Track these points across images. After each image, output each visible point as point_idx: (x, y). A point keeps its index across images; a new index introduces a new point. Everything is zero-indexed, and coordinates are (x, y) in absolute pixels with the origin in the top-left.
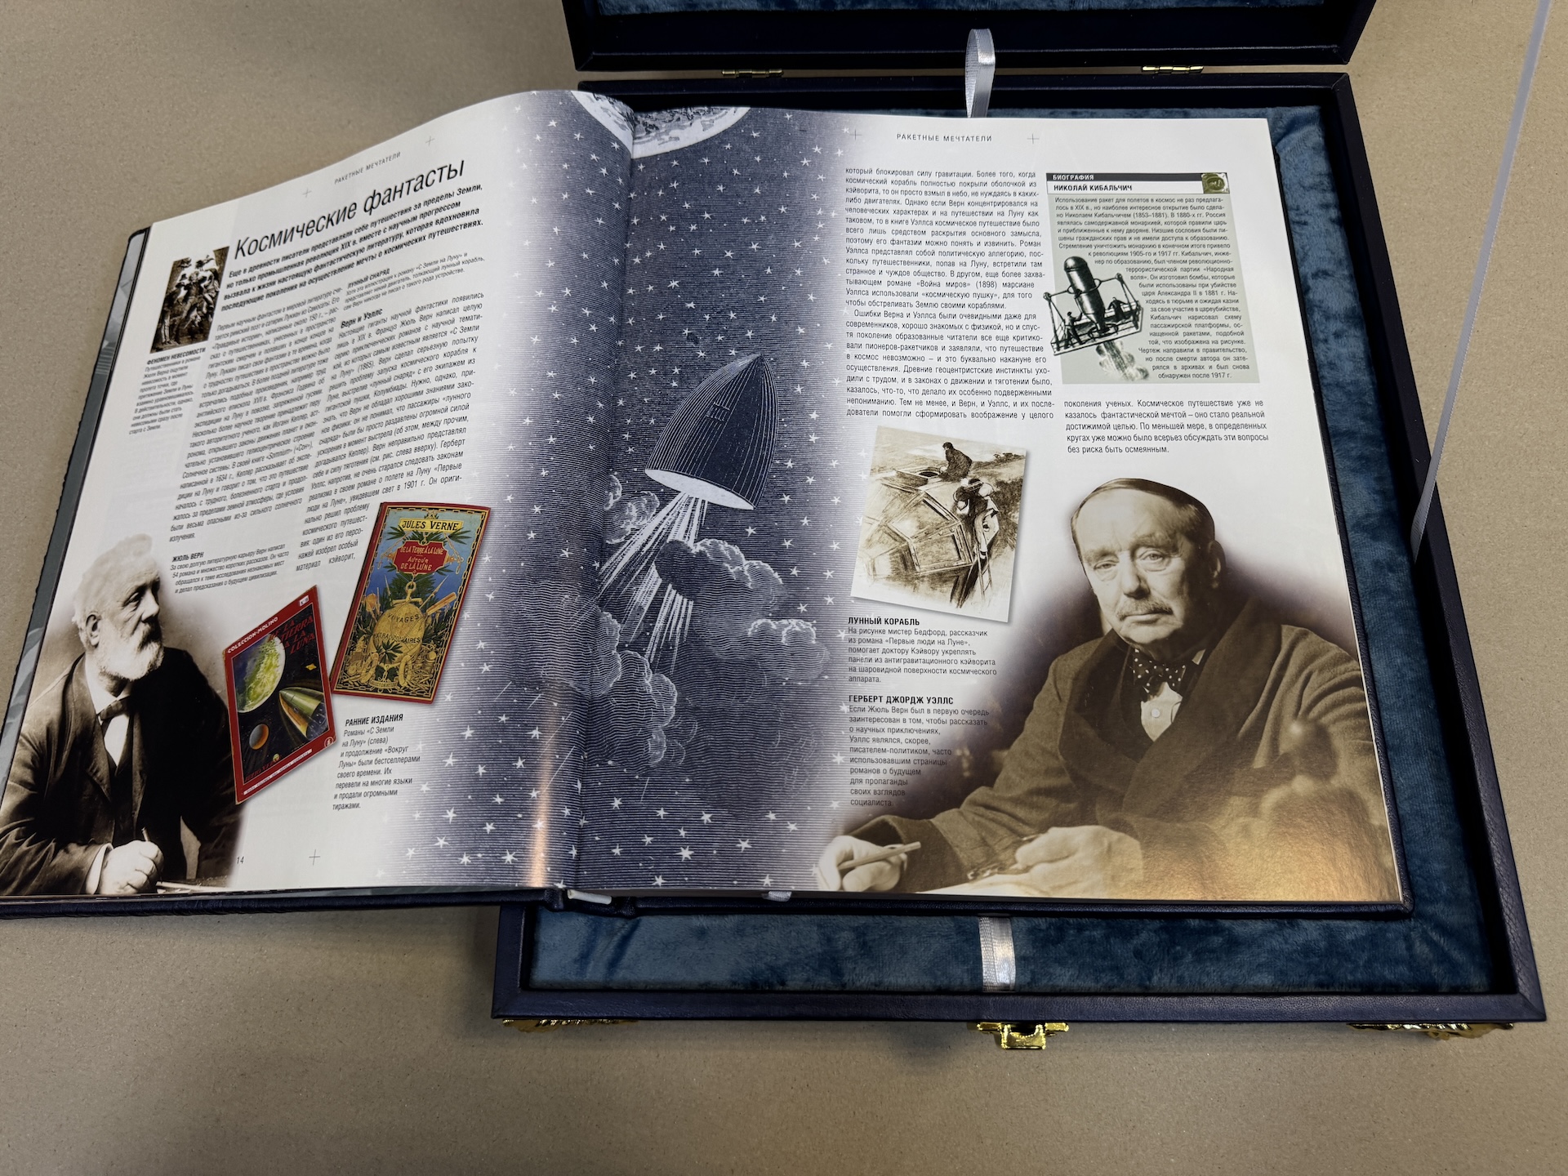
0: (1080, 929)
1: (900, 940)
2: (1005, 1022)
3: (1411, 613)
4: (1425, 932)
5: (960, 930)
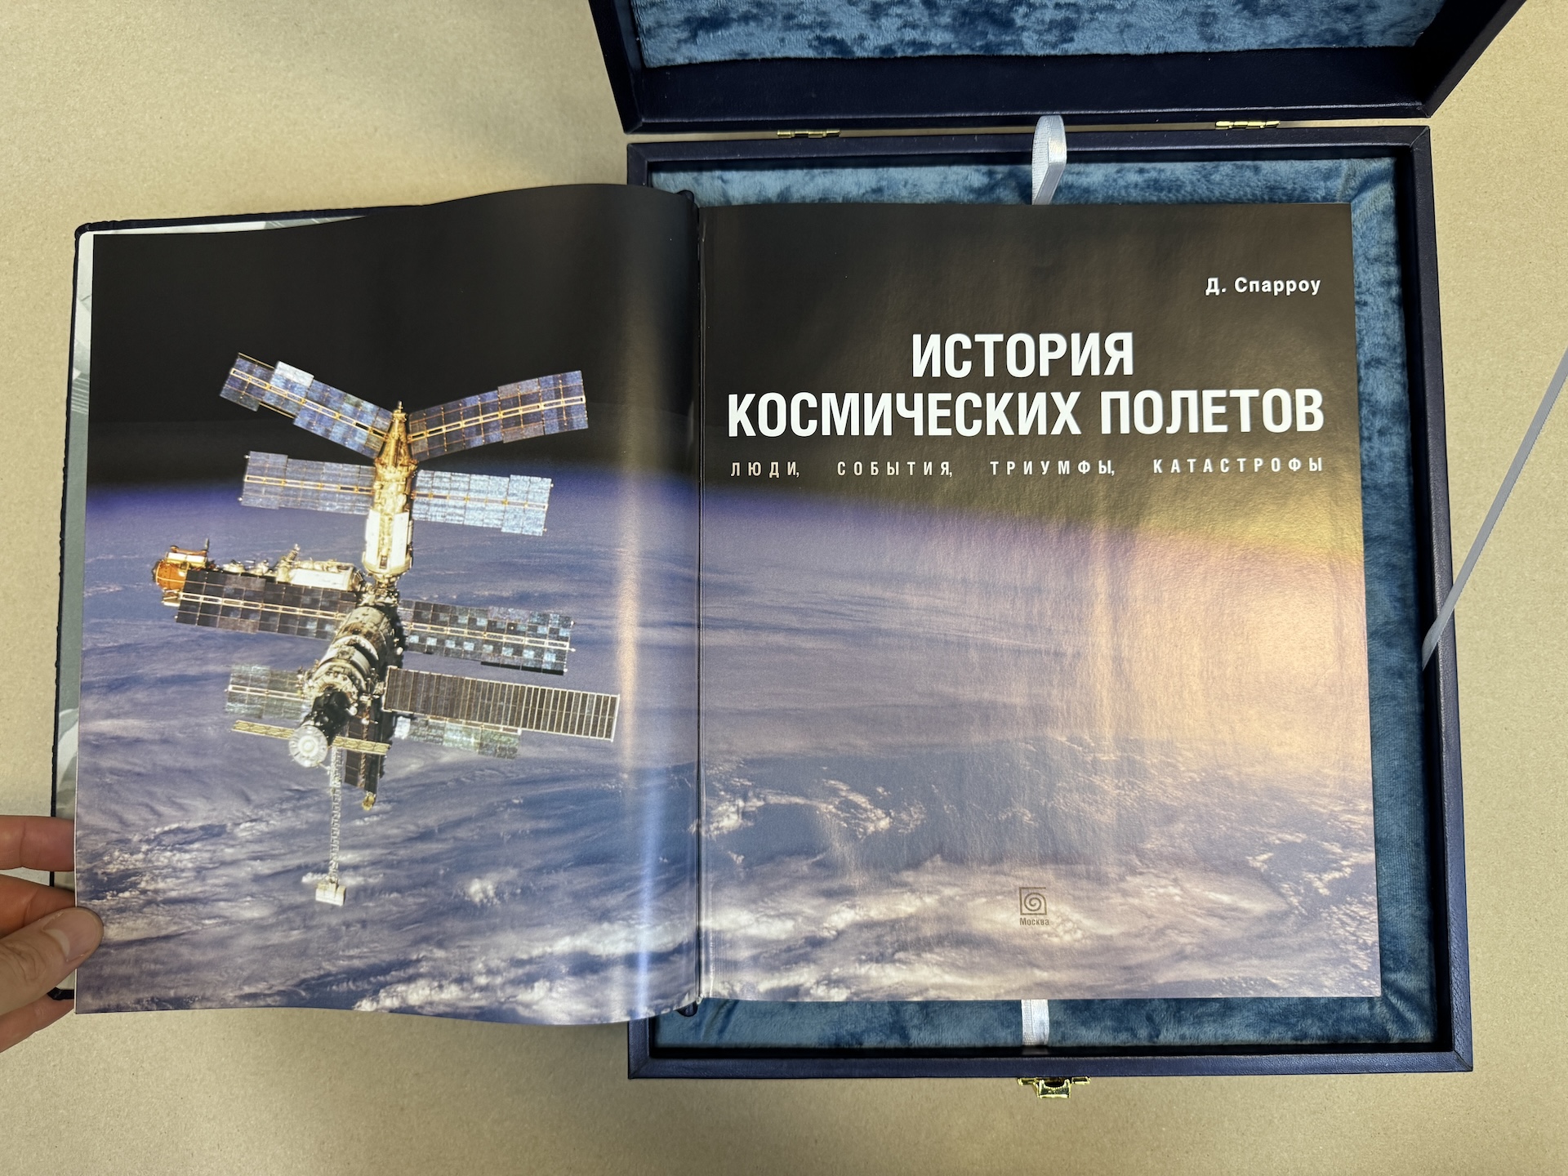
2: (1038, 1076)
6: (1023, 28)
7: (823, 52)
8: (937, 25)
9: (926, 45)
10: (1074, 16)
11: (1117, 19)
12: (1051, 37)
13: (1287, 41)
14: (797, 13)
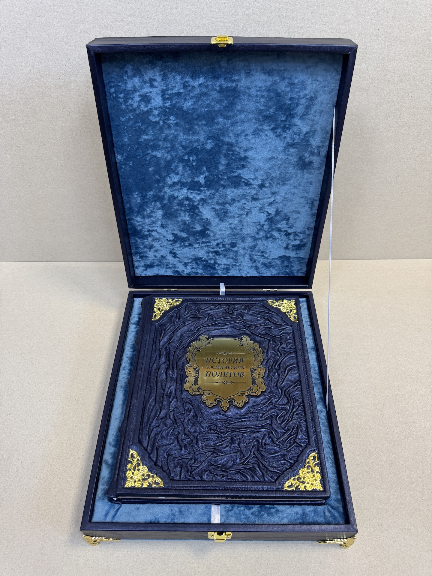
0: (238, 507)
1: (190, 510)
2: (215, 532)
3: (326, 424)
4: (328, 508)
5: (206, 508)
6: (218, 269)
7: (175, 274)
8: (199, 268)
9: (198, 273)
10: (228, 267)
11: (238, 268)
12: (224, 272)
13: (277, 274)
14: (169, 264)
